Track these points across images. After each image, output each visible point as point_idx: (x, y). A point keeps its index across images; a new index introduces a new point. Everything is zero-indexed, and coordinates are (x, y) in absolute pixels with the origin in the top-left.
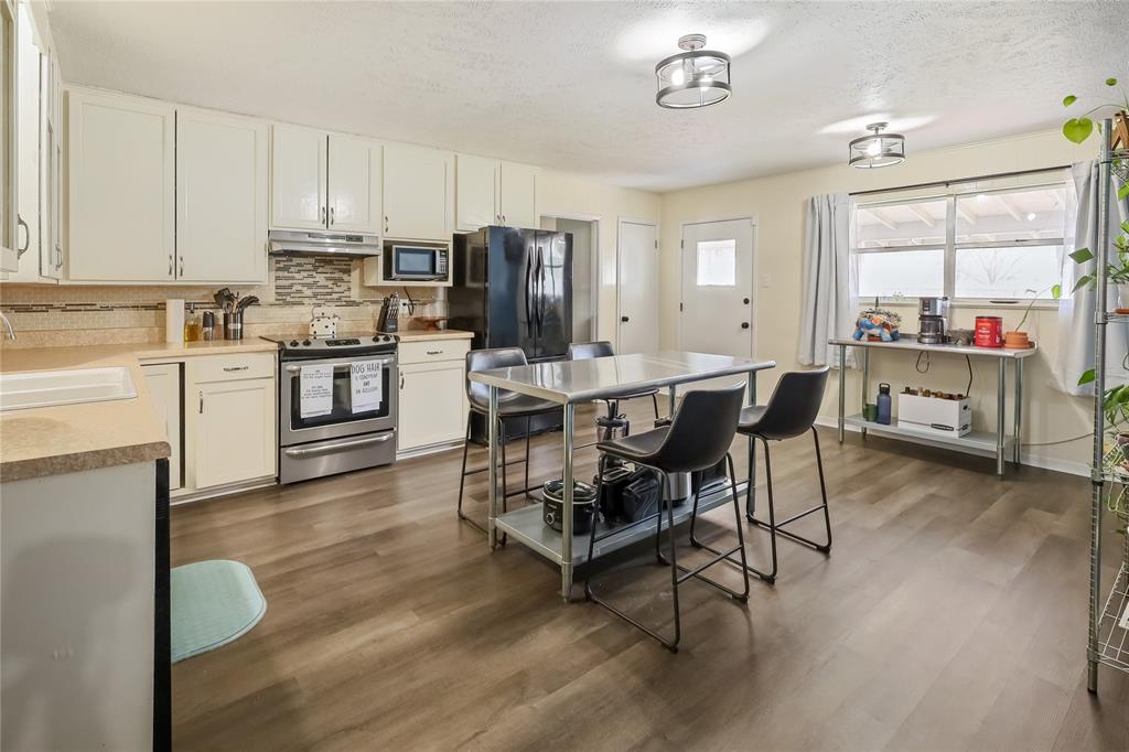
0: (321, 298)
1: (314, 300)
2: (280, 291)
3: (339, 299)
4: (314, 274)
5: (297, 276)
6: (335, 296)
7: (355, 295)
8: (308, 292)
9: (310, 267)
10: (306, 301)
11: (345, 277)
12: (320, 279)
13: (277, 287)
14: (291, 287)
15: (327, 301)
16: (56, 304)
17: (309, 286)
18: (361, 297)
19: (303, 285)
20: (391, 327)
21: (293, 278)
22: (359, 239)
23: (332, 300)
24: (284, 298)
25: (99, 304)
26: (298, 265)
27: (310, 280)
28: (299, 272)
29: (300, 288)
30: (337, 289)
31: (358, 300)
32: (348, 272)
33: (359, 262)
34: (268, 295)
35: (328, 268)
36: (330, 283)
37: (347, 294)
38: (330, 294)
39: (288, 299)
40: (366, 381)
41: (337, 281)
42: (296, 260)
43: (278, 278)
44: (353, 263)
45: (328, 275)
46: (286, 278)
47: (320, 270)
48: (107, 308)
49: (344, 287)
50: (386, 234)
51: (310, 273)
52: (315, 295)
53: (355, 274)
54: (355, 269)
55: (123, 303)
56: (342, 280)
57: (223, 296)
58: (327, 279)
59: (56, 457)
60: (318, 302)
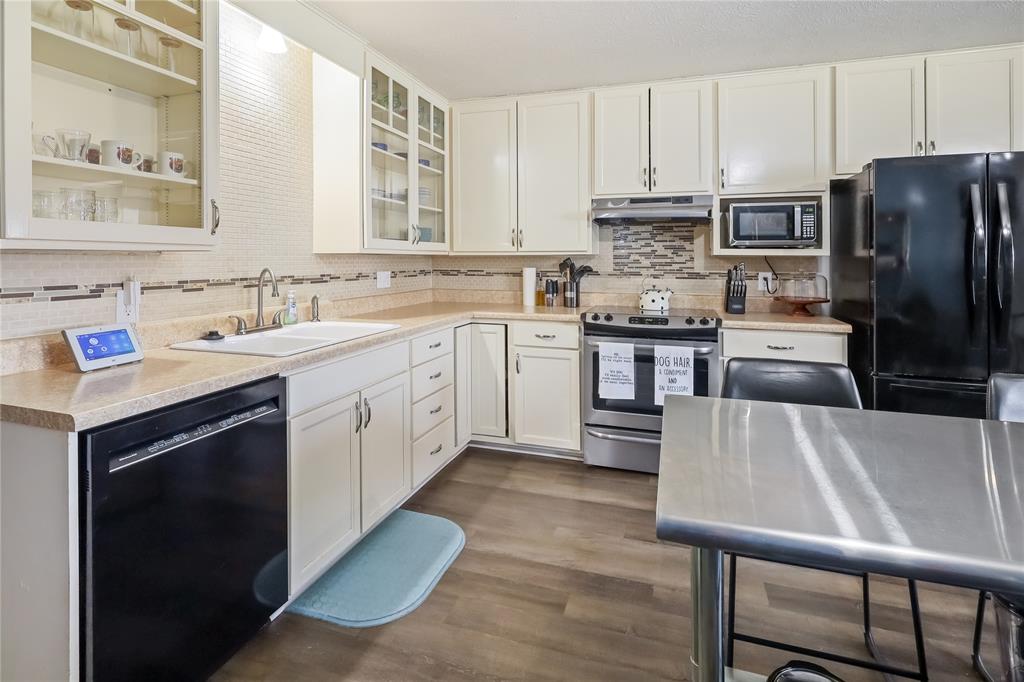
0: (660, 268)
1: (652, 271)
2: (618, 260)
3: (680, 270)
4: (653, 243)
5: (634, 245)
6: (676, 267)
7: (699, 265)
8: (646, 262)
9: (647, 235)
10: (644, 272)
11: (687, 245)
12: (659, 247)
13: (615, 257)
14: (628, 257)
15: (666, 272)
16: (462, 270)
17: (647, 255)
18: (706, 268)
19: (641, 254)
20: (736, 307)
21: (630, 247)
22: (688, 199)
23: (672, 272)
24: (621, 270)
25: (486, 270)
26: (637, 233)
27: (649, 249)
28: (636, 240)
29: (637, 257)
30: (677, 259)
31: (702, 272)
32: (690, 239)
33: (703, 227)
34: (605, 264)
35: (667, 236)
36: (669, 253)
37: (689, 264)
38: (670, 264)
39: (626, 269)
40: (672, 377)
41: (677, 250)
42: (634, 229)
43: (615, 248)
44: (697, 229)
45: (668, 243)
46: (623, 248)
47: (658, 238)
48: (488, 274)
49: (685, 256)
50: (722, 191)
51: (648, 241)
52: (653, 266)
53: (699, 242)
54: (699, 236)
55: (499, 270)
56: (683, 249)
57: (566, 264)
58: (666, 248)
59: (16, 408)
60: (656, 273)
